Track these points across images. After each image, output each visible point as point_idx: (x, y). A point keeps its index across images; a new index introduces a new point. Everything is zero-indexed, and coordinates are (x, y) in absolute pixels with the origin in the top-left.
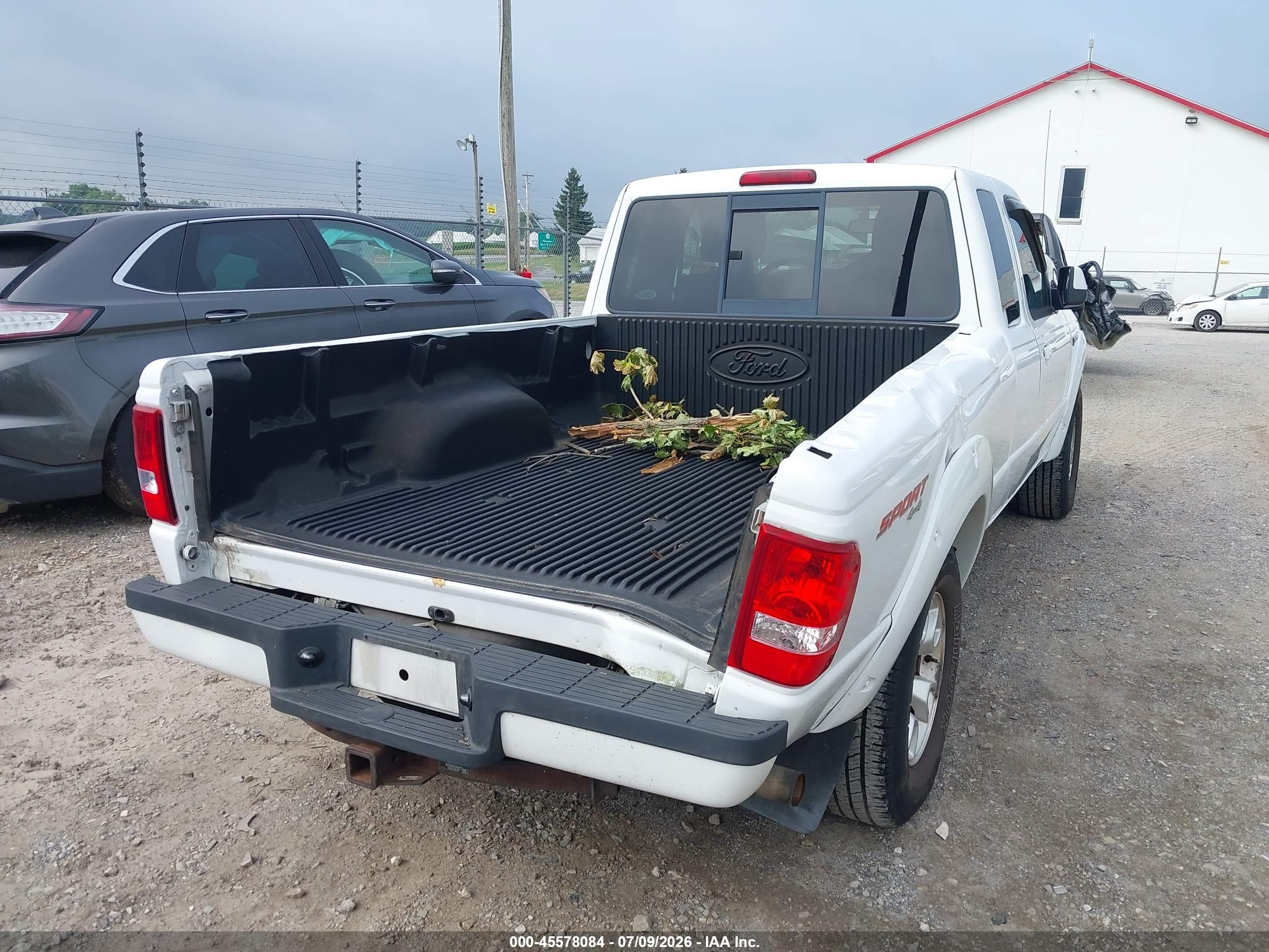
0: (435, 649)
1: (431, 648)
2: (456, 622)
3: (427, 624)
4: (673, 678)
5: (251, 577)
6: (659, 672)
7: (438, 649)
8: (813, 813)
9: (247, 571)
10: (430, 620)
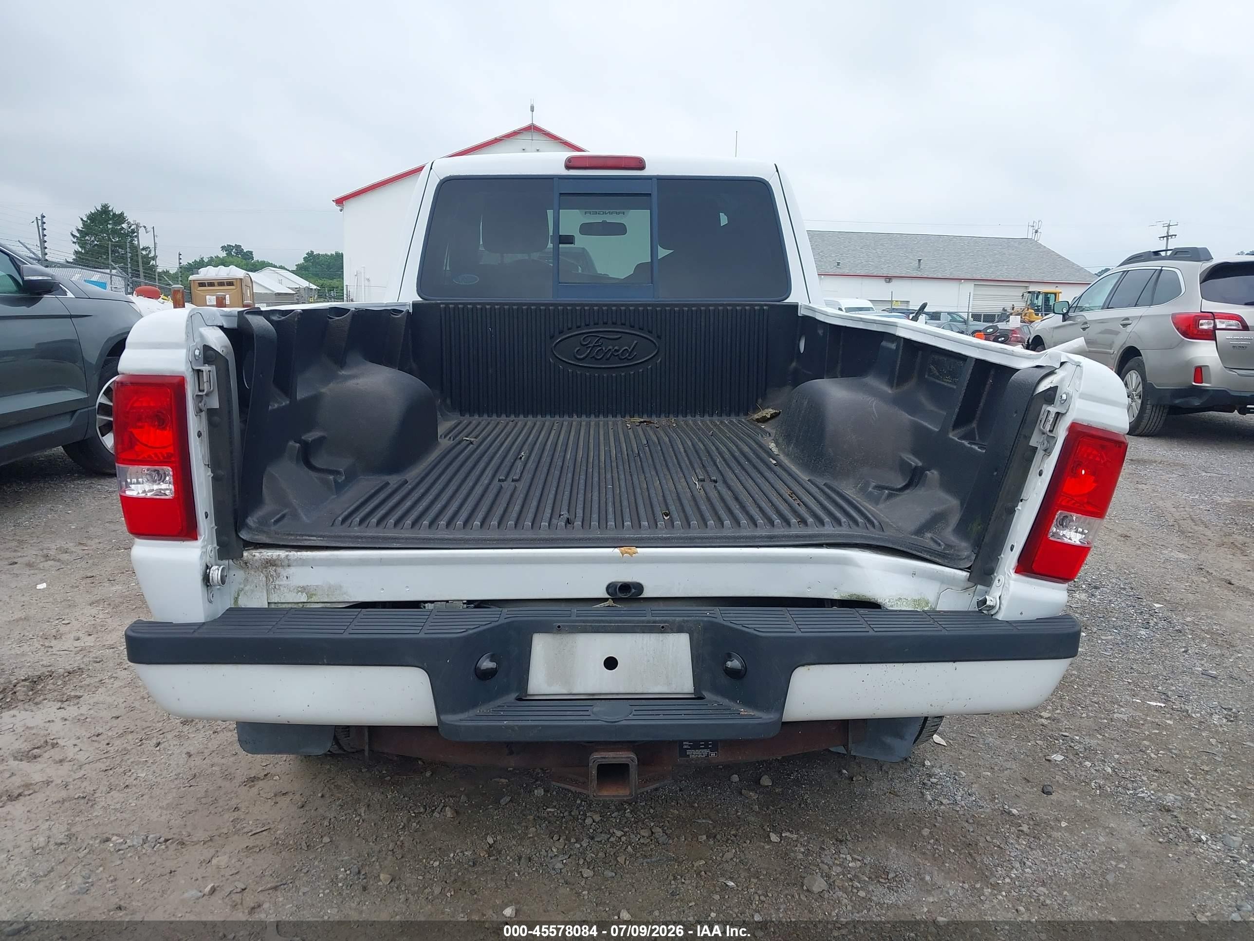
0: (660, 622)
1: (655, 622)
2: (646, 594)
3: (606, 604)
4: (927, 603)
5: (310, 596)
6: (915, 601)
7: (665, 622)
8: (906, 740)
9: (303, 589)
10: (606, 600)
